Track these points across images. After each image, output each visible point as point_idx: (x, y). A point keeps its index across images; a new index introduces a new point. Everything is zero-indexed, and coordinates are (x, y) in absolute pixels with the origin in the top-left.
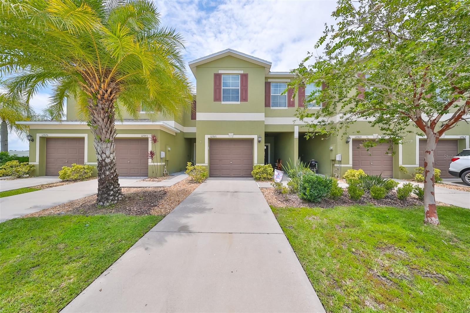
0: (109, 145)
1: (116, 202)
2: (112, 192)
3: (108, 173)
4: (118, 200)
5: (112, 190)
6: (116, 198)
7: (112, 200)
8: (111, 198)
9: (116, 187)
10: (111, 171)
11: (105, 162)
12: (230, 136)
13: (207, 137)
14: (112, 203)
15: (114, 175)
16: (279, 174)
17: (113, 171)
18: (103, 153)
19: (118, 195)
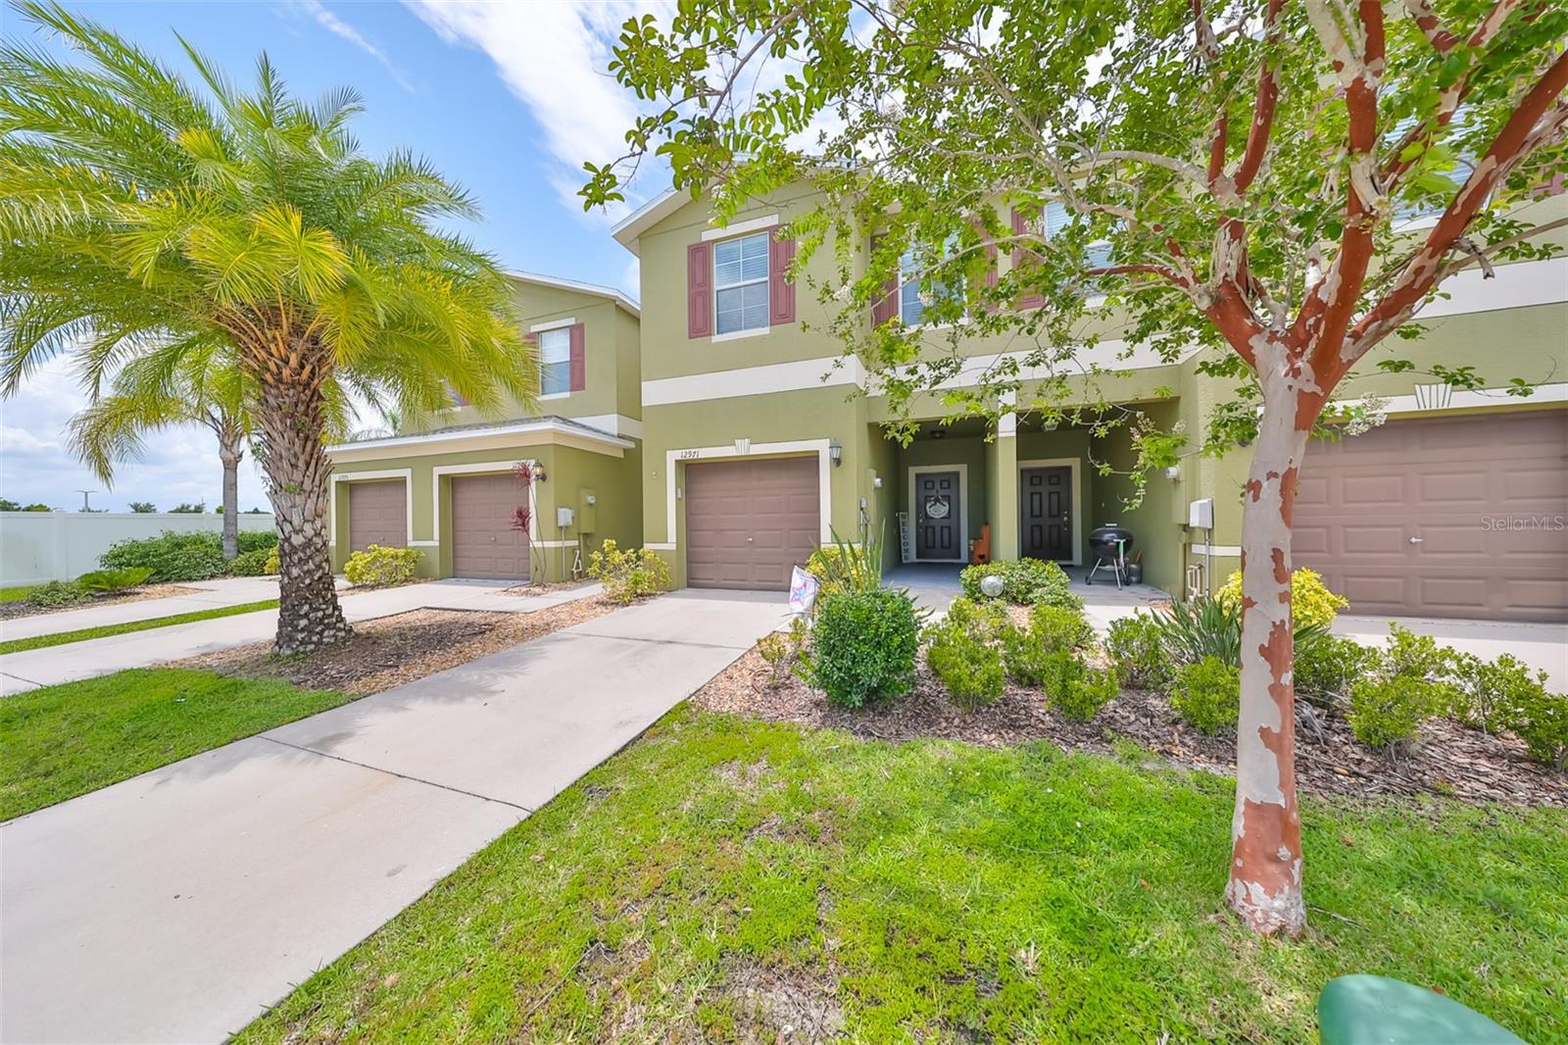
0: (299, 500)
1: (312, 647)
2: (303, 623)
3: (295, 572)
4: (320, 642)
5: (306, 615)
6: (315, 639)
7: (301, 643)
8: (300, 636)
9: (319, 610)
10: (306, 568)
11: (290, 544)
12: (741, 448)
13: (673, 456)
14: (301, 649)
15: (316, 578)
16: (805, 585)
17: (311, 566)
18: (285, 520)
19: (323, 631)
